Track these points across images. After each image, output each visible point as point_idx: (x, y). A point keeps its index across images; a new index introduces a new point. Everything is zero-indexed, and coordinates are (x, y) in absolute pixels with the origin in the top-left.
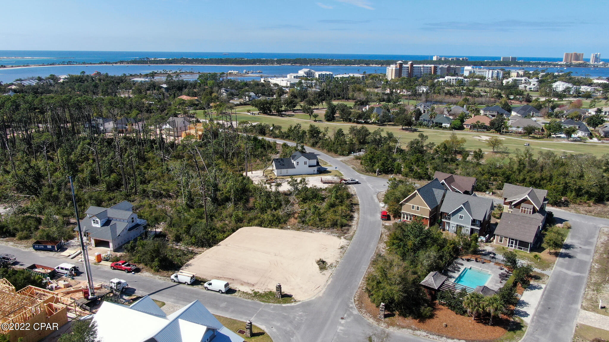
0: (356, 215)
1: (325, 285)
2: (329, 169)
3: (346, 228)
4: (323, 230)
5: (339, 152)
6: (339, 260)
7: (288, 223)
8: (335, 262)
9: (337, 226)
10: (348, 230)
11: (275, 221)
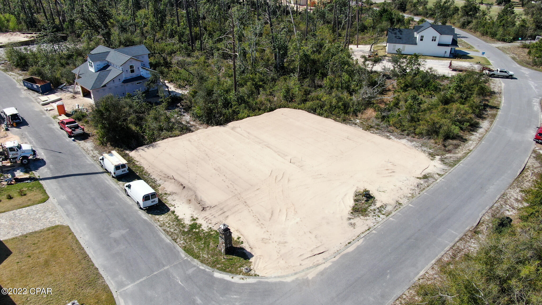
0: (485, 124)
1: (338, 252)
2: (471, 54)
3: (455, 142)
4: (409, 138)
5: (498, 37)
6: (404, 201)
7: (359, 115)
8: (393, 203)
9: (438, 136)
10: (457, 146)
11: (339, 108)
